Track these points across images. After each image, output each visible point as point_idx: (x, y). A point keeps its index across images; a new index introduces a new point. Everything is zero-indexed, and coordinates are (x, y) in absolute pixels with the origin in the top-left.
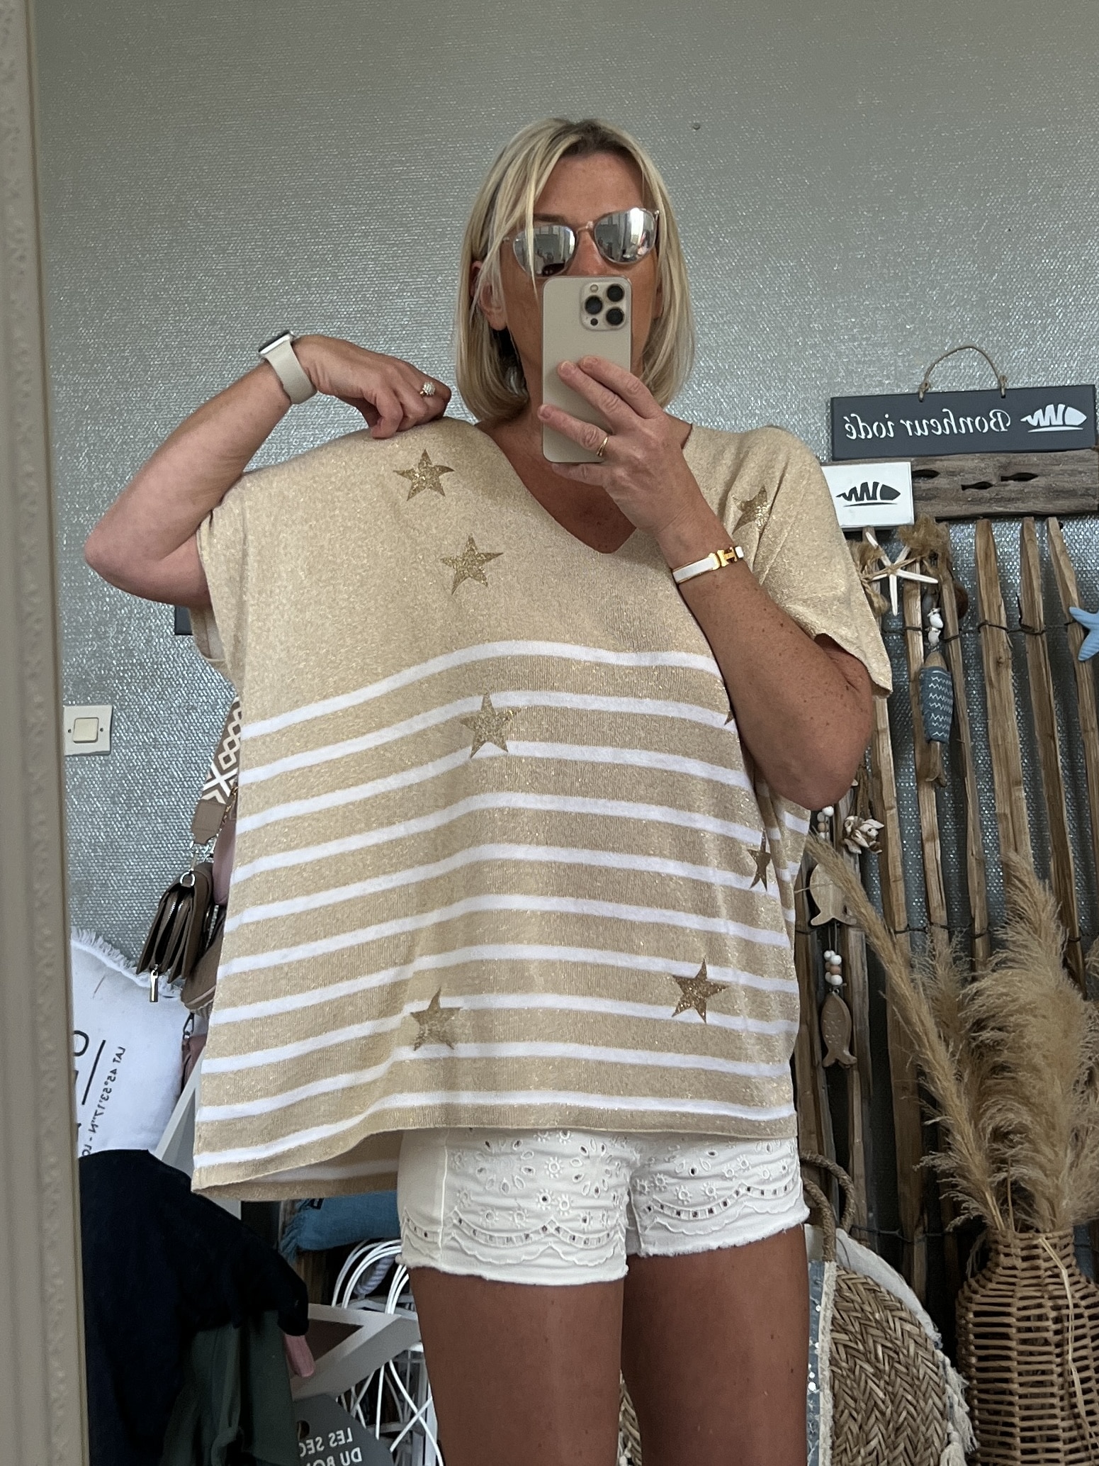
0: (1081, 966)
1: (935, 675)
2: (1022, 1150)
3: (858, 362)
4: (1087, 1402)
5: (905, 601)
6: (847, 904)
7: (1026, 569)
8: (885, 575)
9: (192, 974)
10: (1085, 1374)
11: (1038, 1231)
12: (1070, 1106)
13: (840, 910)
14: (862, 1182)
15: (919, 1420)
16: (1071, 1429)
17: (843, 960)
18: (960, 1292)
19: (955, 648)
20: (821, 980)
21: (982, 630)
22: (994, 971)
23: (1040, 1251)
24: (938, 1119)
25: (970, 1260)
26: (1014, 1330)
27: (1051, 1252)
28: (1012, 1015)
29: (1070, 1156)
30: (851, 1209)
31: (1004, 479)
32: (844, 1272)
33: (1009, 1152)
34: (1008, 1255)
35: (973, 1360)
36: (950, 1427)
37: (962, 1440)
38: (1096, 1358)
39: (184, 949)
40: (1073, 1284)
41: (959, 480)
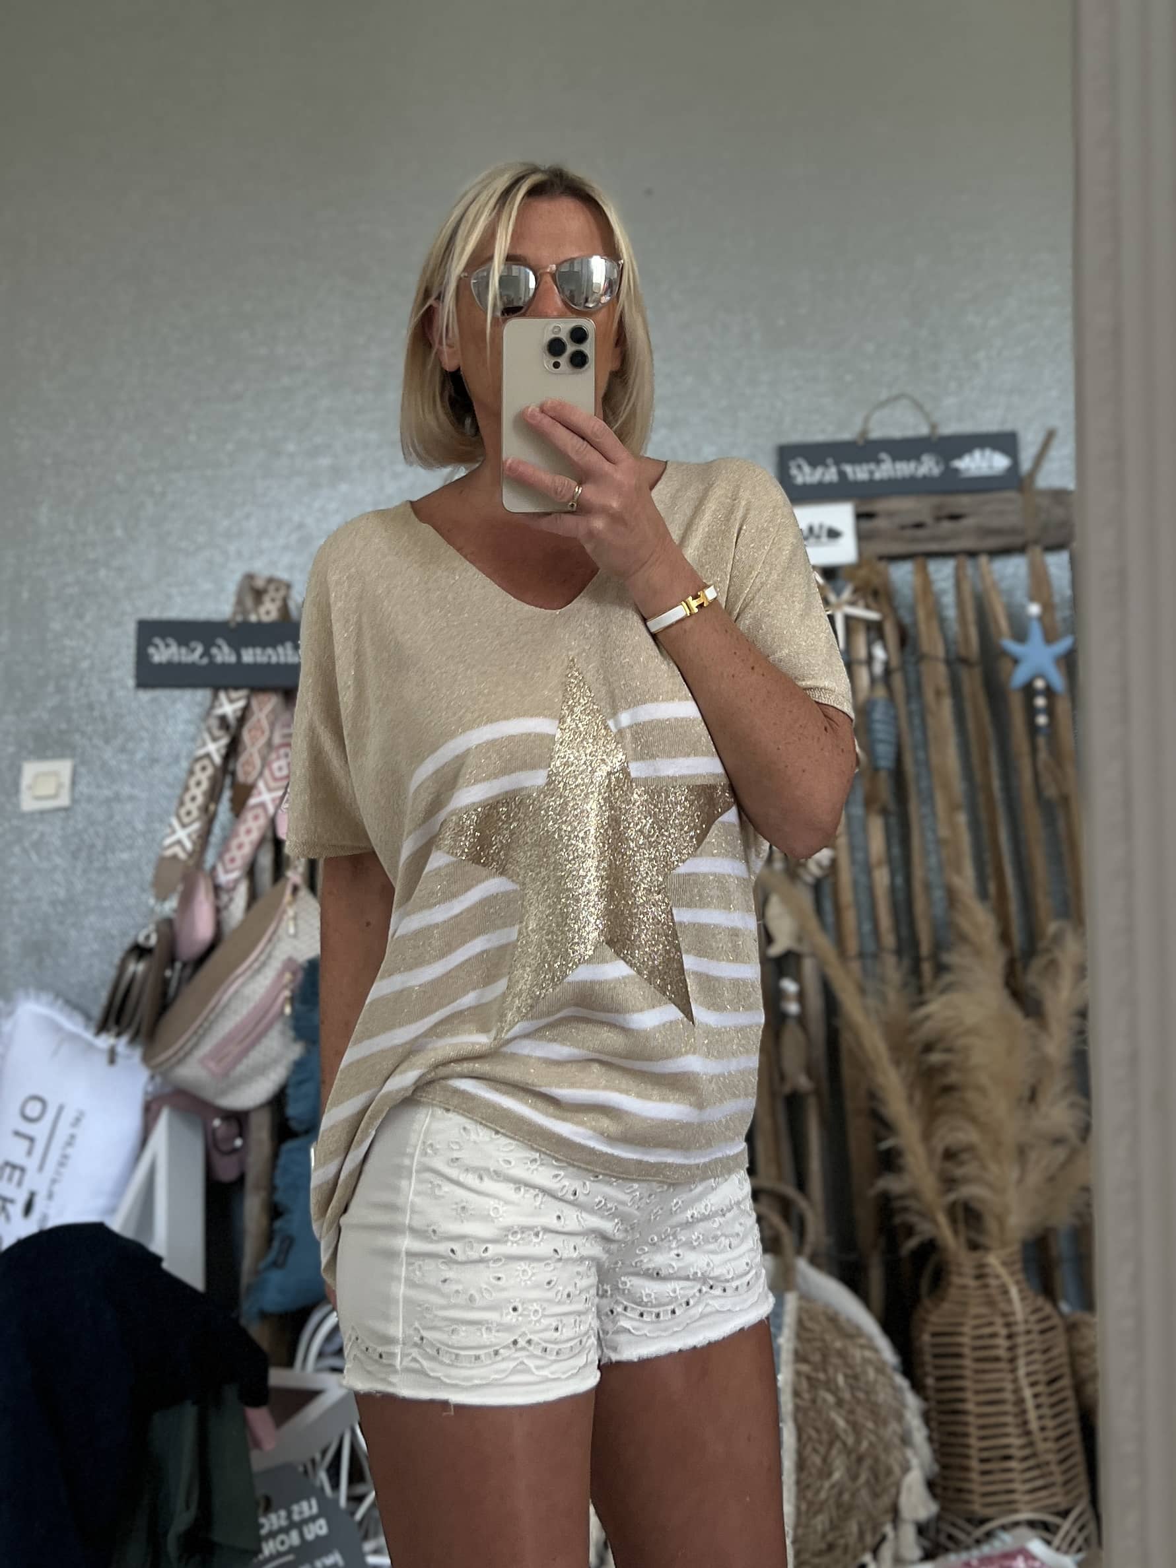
0: (1022, 987)
1: (880, 705)
2: (970, 1169)
4: (1039, 1418)
5: (852, 636)
6: (802, 934)
9: (152, 1035)
10: (1037, 1389)
11: (988, 1250)
12: (1014, 1124)
13: (795, 939)
14: (820, 1208)
16: (1024, 1447)
17: (799, 988)
18: (916, 1314)
19: (897, 680)
20: (780, 1009)
21: (922, 661)
22: (942, 993)
23: (990, 1269)
24: (891, 1142)
25: (924, 1281)
26: (968, 1349)
28: (959, 1037)
30: (811, 1235)
31: (938, 518)
32: (805, 1302)
33: (959, 1172)
34: (960, 1274)
35: (930, 1381)
36: (909, 1453)
37: (922, 1466)
38: (1047, 1372)
39: (146, 1008)
40: (1023, 1299)
41: (897, 521)
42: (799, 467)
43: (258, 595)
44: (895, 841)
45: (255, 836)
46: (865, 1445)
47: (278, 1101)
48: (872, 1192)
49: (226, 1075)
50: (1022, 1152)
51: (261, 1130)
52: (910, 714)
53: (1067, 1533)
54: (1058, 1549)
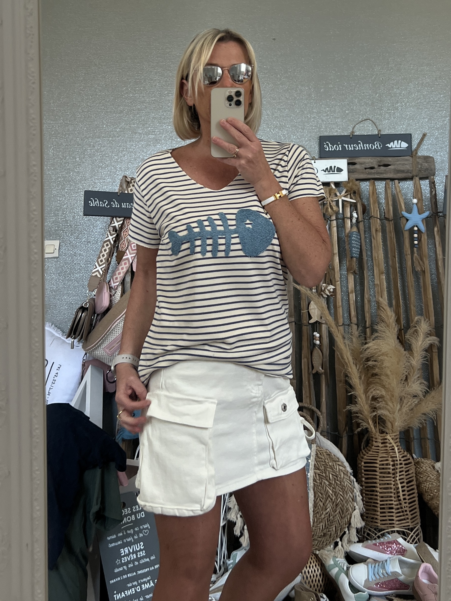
0: (403, 339)
1: (354, 234)
2: (382, 404)
3: (329, 124)
4: (404, 495)
5: (344, 208)
6: (322, 315)
7: (386, 198)
8: (337, 199)
9: (86, 339)
10: (403, 485)
11: (387, 433)
12: (399, 389)
13: (319, 317)
14: (325, 415)
15: (344, 502)
16: (397, 505)
17: (320, 335)
18: (359, 455)
19: (361, 225)
20: (312, 342)
21: (371, 218)
22: (373, 340)
23: (388, 441)
24: (353, 393)
25: (363, 444)
26: (378, 469)
27: (392, 441)
28: (379, 356)
29: (399, 407)
30: (321, 425)
31: (379, 166)
32: (318, 448)
33: (378, 405)
34: (376, 442)
35: (363, 479)
36: (355, 504)
37: (359, 509)
38: (407, 479)
40: (399, 452)
41: (364, 166)
42: (327, 145)
43: (128, 183)
44: (358, 284)
45: (125, 270)
46: (339, 500)
48: (344, 410)
49: (112, 354)
50: (401, 399)
52: (366, 238)
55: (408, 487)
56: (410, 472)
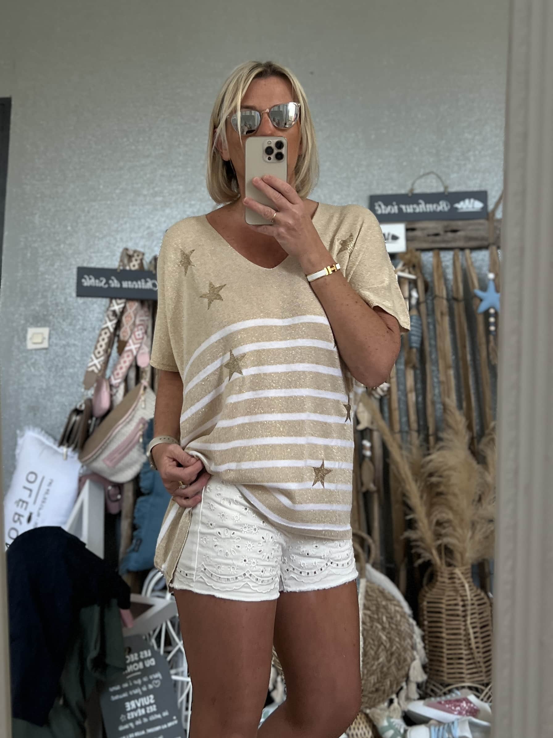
0: (477, 450)
1: (414, 319)
2: (448, 530)
4: (476, 643)
6: (373, 421)
7: (455, 273)
9: (83, 448)
10: (476, 630)
11: (455, 567)
12: (470, 512)
13: (370, 423)
14: (378, 543)
15: (401, 650)
16: (468, 654)
17: (371, 444)
18: (420, 593)
19: (423, 307)
20: (362, 453)
21: (435, 299)
22: (438, 451)
23: (456, 575)
24: (412, 516)
25: (425, 578)
26: (444, 610)
27: (461, 576)
28: (445, 471)
29: (469, 534)
30: (373, 555)
31: (446, 232)
32: (369, 583)
33: (443, 531)
34: (442, 577)
35: (426, 623)
36: (415, 653)
37: (420, 659)
38: (481, 623)
39: (79, 437)
40: (471, 590)
41: (426, 232)
42: (380, 206)
43: (130, 257)
44: (419, 381)
45: (128, 364)
46: (394, 648)
47: (136, 480)
48: (402, 538)
49: (114, 467)
50: (473, 525)
51: (129, 493)
52: (428, 324)
53: (487, 693)
54: (482, 700)
55: (482, 633)
56: (484, 615)
